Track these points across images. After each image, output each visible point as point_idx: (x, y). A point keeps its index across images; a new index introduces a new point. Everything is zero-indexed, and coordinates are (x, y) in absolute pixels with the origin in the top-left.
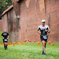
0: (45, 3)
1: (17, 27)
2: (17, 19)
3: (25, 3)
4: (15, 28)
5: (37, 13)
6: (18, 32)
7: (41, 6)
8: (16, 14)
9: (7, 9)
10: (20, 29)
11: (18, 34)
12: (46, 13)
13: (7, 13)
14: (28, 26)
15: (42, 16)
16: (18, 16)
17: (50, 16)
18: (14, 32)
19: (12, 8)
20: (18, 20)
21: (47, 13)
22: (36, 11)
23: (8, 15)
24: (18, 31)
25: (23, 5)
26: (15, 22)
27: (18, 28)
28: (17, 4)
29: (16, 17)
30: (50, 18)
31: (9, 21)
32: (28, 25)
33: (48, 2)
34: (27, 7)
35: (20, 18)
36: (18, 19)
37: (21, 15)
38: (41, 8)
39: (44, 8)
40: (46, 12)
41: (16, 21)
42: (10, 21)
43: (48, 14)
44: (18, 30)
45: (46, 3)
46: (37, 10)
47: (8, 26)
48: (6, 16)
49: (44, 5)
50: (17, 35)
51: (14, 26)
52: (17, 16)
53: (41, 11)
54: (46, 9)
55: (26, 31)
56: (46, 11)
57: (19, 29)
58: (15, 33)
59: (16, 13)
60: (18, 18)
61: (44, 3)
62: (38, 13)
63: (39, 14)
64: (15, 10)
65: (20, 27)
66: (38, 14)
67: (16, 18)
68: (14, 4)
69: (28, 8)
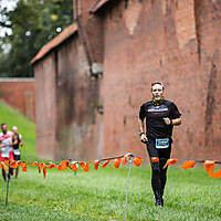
0: (197, 20)
1: (92, 105)
2: (92, 75)
3: (121, 16)
4: (84, 109)
5: (167, 54)
6: (95, 126)
7: (183, 29)
8: (88, 57)
9: (53, 37)
10: (102, 113)
11: (92, 131)
12: (200, 57)
13: (54, 51)
14: (130, 102)
15: (183, 66)
16: (94, 65)
17: (214, 66)
18: (80, 124)
19: (74, 35)
20: (93, 78)
21: (203, 55)
22: (161, 48)
23: (56, 60)
24: (94, 122)
25: (115, 25)
26: (82, 89)
27: (96, 111)
28: (94, 20)
29: (88, 68)
30: (214, 74)
31: (60, 83)
32: (130, 98)
33: (210, 16)
34: (131, 33)
35: (101, 73)
36: (96, 76)
37: (106, 61)
38: (182, 38)
39: (194, 36)
40: (199, 52)
41: (85, 84)
42: (65, 85)
43: (208, 59)
44: (94, 117)
45: (202, 20)
46: (168, 44)
47: (58, 101)
48: (49, 65)
49: (194, 26)
50: (89, 135)
51: (80, 102)
52: (90, 64)
53: (181, 47)
54: (199, 41)
55: (125, 122)
56: (202, 48)
57: (99, 116)
58: (83, 127)
59: (87, 52)
60: (94, 71)
61: (193, 16)
62: (171, 56)
63: (176, 58)
64: (85, 44)
65: (102, 107)
66: (169, 60)
67: (89, 74)
68: (81, 20)
69: (132, 37)
